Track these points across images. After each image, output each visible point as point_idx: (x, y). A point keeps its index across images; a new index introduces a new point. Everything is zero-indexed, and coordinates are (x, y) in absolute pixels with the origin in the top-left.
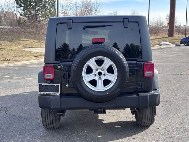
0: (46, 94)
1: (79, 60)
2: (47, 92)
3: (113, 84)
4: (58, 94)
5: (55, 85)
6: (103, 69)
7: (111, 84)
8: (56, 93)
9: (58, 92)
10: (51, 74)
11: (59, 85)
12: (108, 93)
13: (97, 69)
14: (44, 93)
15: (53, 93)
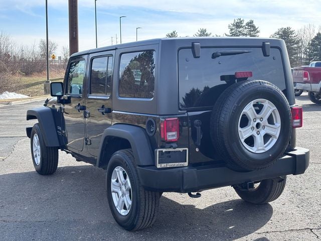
0: (168, 166)
1: (236, 105)
2: (169, 164)
3: (275, 140)
4: (186, 164)
5: (181, 149)
6: (262, 118)
7: (271, 141)
8: (182, 163)
9: (186, 161)
10: (174, 133)
11: (186, 150)
12: (270, 155)
13: (255, 119)
14: (165, 164)
15: (178, 163)
